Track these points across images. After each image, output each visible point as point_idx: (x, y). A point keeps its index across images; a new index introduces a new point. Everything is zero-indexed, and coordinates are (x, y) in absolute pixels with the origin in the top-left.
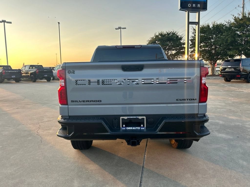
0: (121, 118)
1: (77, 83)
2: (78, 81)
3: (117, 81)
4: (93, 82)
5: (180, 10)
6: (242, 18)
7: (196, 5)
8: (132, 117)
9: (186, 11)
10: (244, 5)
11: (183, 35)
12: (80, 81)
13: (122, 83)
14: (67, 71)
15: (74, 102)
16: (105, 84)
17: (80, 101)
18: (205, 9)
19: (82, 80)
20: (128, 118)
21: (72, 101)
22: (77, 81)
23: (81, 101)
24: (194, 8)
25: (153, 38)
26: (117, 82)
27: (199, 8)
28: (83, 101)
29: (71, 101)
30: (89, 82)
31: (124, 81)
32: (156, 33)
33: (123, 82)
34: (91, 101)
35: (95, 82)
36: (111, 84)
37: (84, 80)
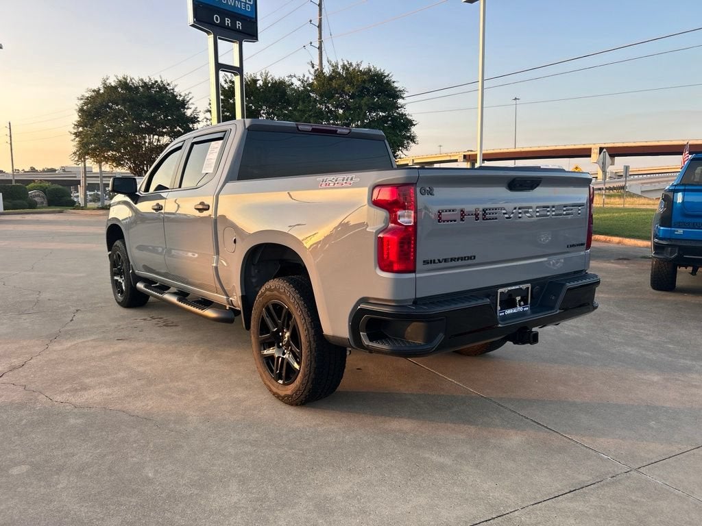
0: (500, 291)
1: (440, 218)
2: (443, 213)
3: (504, 211)
4: (469, 215)
5: (192, 26)
6: (331, 75)
7: (234, 23)
8: (514, 288)
9: (208, 33)
10: (321, 43)
11: (190, 96)
12: (446, 213)
13: (512, 216)
14: (418, 189)
15: (428, 263)
16: (487, 219)
17: (439, 260)
18: (254, 36)
19: (450, 211)
20: (509, 291)
21: (426, 262)
22: (440, 214)
23: (441, 260)
24: (227, 28)
25: (97, 92)
26: (504, 214)
27: (238, 31)
28: (445, 260)
29: (424, 262)
30: (462, 215)
31: (514, 211)
32: (107, 79)
33: (513, 213)
34: (458, 259)
35: (472, 215)
36: (496, 219)
37: (453, 211)
